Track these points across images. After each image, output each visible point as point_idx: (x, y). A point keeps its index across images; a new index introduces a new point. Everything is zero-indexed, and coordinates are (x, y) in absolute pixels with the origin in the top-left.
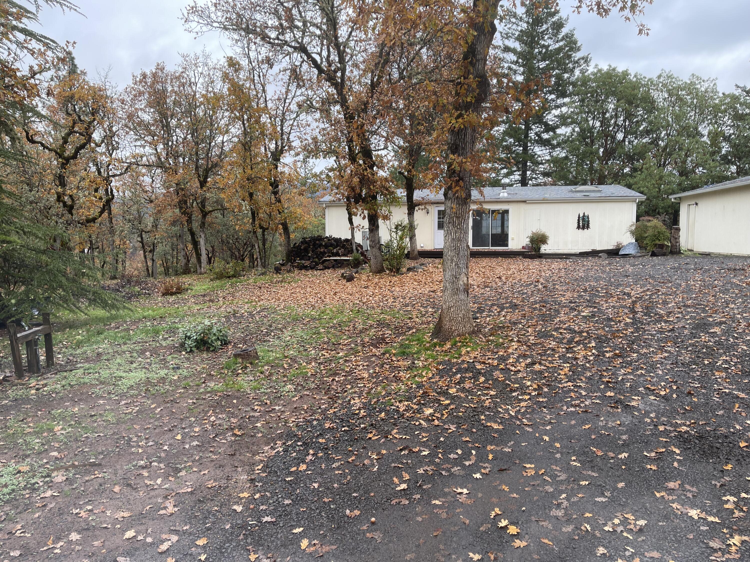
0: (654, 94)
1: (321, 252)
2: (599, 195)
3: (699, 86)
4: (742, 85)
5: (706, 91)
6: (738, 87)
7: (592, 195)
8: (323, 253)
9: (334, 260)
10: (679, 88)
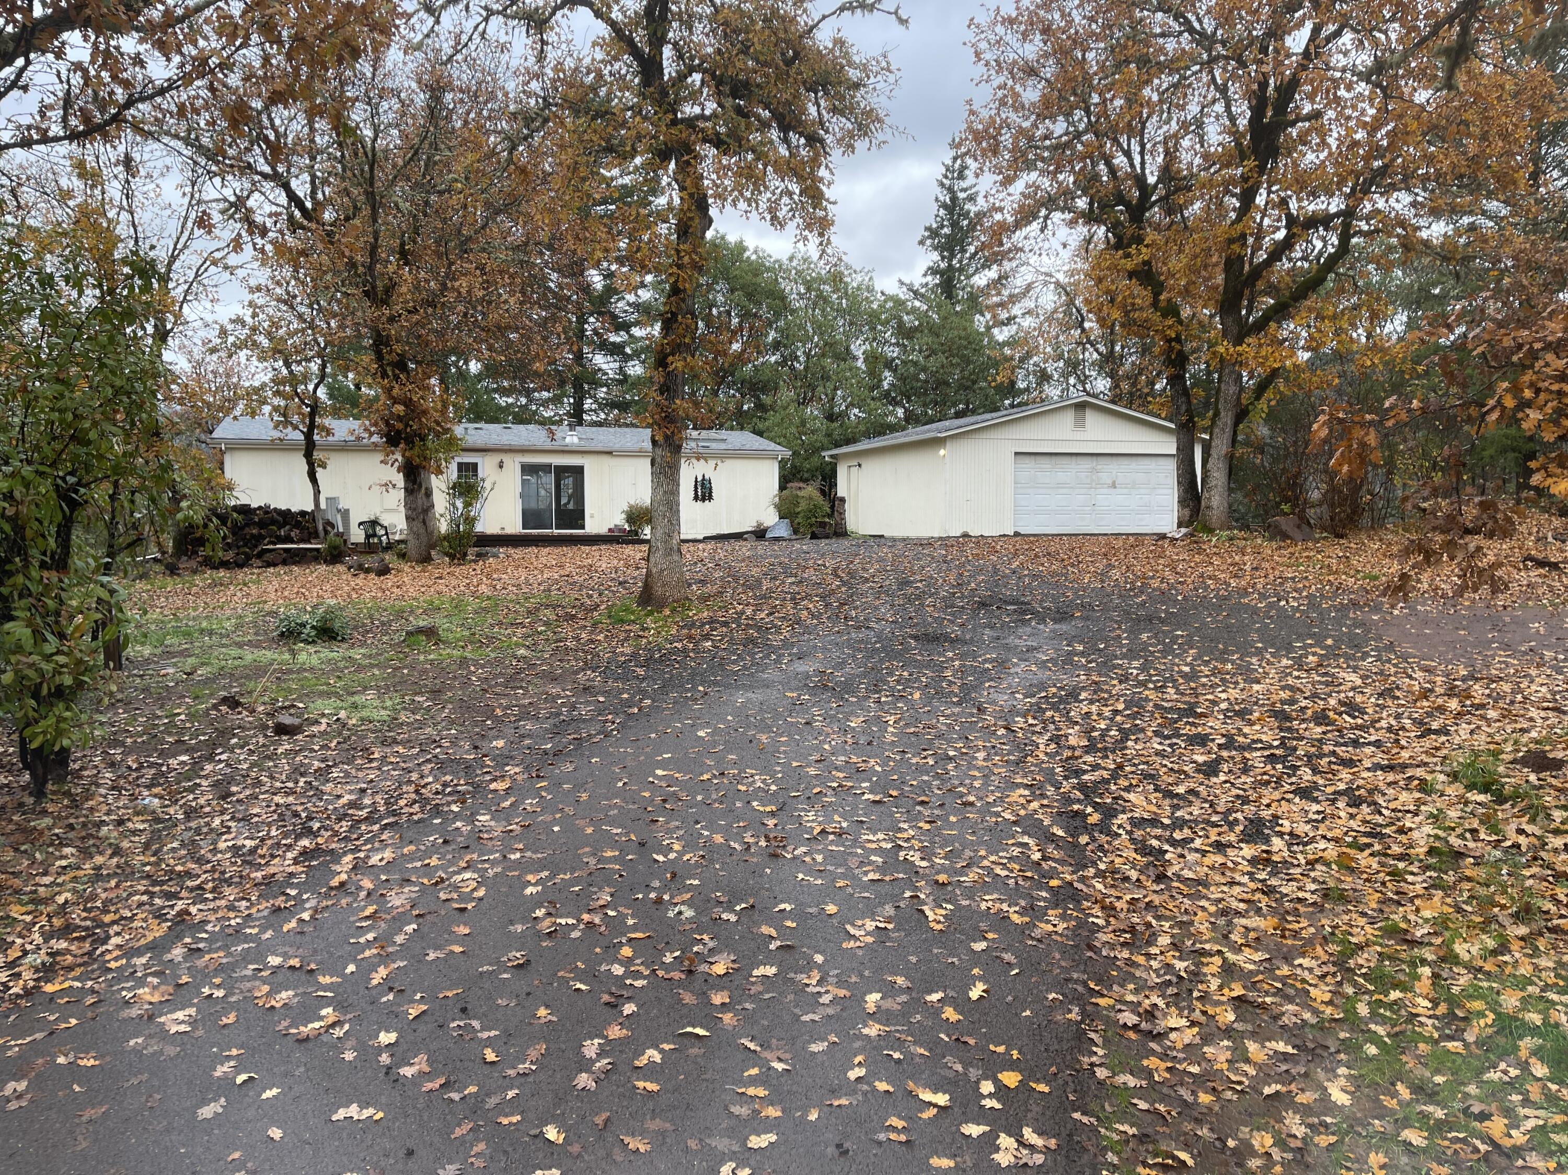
0: (786, 286)
1: (253, 536)
2: (723, 446)
3: (848, 280)
4: (907, 281)
5: (858, 288)
6: (901, 283)
7: (714, 445)
8: (259, 538)
9: (286, 550)
10: (821, 280)
